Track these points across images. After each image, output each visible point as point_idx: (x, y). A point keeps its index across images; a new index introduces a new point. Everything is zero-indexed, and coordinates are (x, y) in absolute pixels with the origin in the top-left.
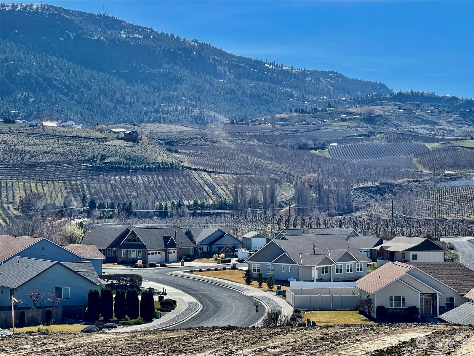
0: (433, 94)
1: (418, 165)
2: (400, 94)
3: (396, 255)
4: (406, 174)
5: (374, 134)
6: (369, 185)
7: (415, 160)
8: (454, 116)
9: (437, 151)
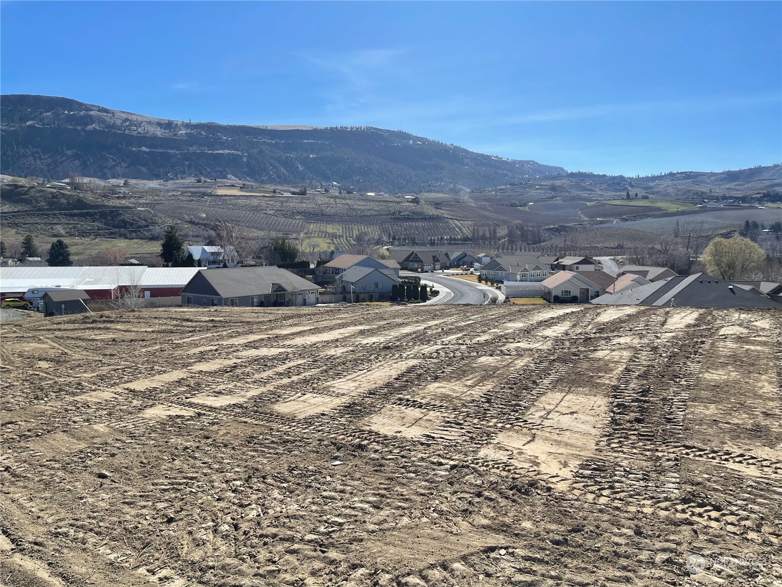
0: (592, 173)
1: (581, 215)
2: (572, 173)
3: (566, 267)
4: (574, 220)
5: (556, 197)
6: (552, 227)
7: (580, 212)
8: (604, 186)
9: (593, 206)
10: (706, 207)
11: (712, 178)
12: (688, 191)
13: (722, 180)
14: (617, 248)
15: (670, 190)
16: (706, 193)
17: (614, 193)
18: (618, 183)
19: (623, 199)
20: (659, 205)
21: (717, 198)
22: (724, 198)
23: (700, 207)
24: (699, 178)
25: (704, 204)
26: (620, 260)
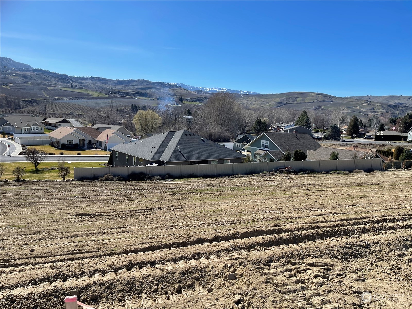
0: (48, 71)
1: (45, 94)
2: (36, 69)
3: (52, 124)
4: (41, 97)
5: (27, 82)
6: (27, 99)
7: (43, 92)
8: (57, 79)
9: (51, 90)
11: (111, 82)
12: (101, 87)
13: (116, 84)
14: (70, 114)
15: (93, 86)
16: (110, 89)
17: (63, 84)
18: (64, 78)
19: (69, 87)
20: (88, 92)
21: (116, 92)
22: (119, 92)
24: (105, 81)
25: (110, 95)
26: (81, 121)
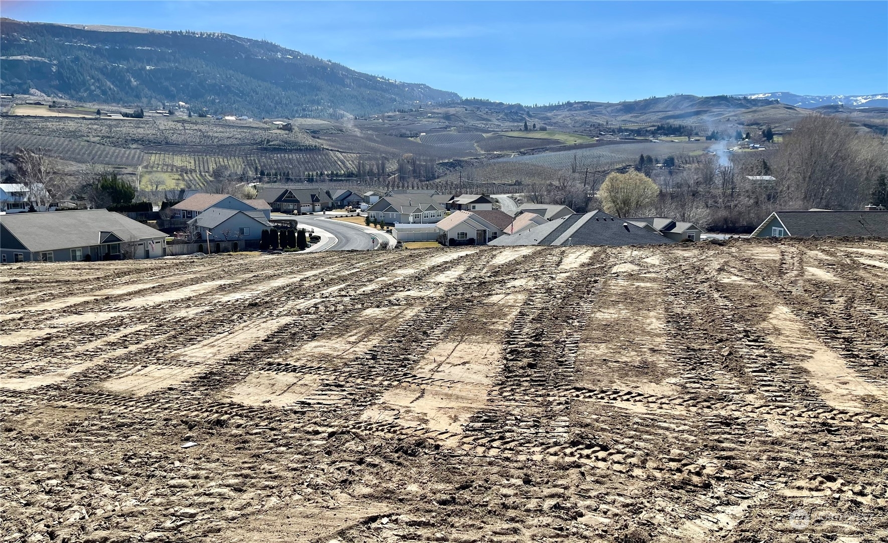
0: (488, 100)
1: (477, 148)
2: (467, 100)
3: (462, 206)
4: (470, 154)
5: (450, 127)
6: (446, 161)
7: (476, 144)
8: (501, 116)
9: (490, 138)
10: (602, 140)
11: (609, 109)
12: (586, 123)
13: (618, 111)
14: (515, 184)
15: (568, 121)
16: (603, 124)
17: (512, 124)
18: (515, 113)
19: (521, 130)
20: (557, 137)
21: (613, 131)
22: (620, 130)
23: (597, 140)
24: (596, 109)
25: (601, 137)
26: (518, 198)
